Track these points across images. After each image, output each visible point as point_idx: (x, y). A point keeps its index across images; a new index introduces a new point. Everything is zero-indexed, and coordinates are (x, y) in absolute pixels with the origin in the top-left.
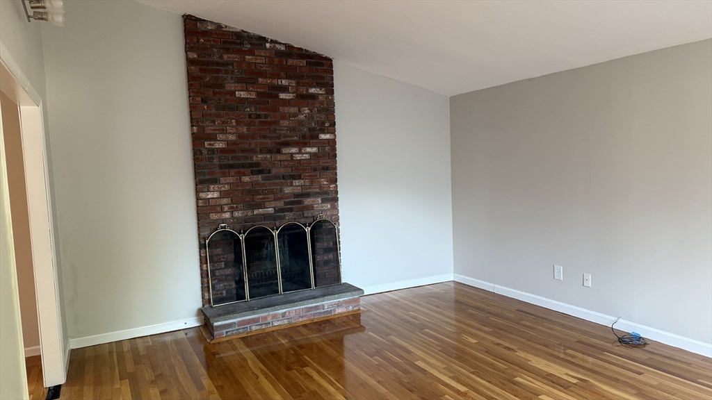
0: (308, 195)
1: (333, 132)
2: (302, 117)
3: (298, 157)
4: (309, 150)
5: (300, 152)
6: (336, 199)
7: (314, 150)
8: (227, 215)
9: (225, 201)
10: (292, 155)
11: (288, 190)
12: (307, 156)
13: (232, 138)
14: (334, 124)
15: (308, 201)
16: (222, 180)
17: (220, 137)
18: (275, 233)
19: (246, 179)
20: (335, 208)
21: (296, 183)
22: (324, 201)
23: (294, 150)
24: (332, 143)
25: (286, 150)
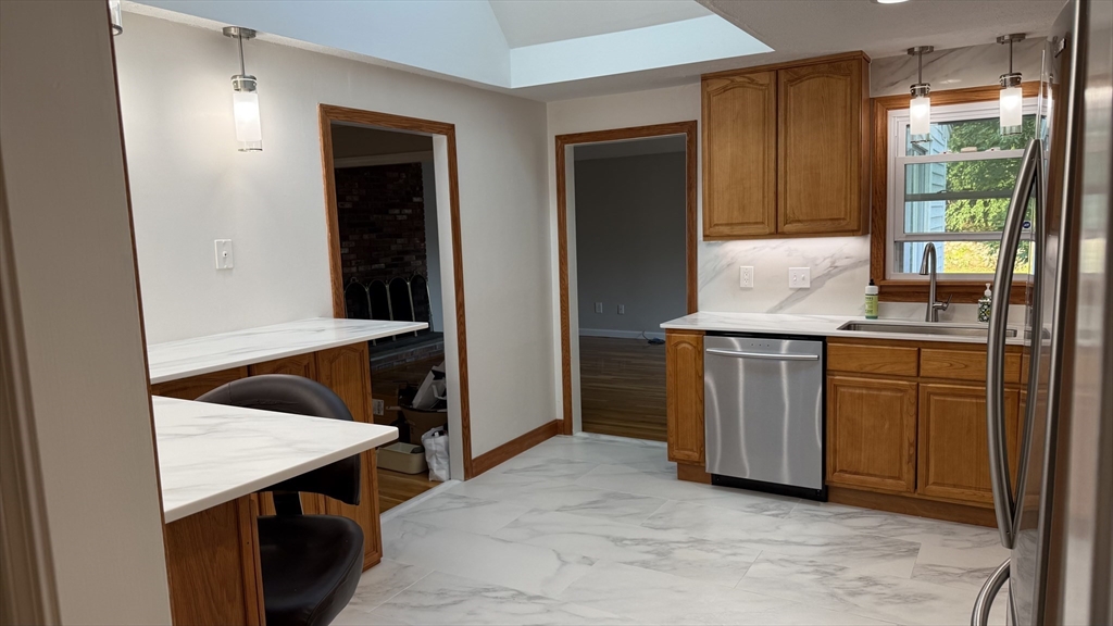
0: (407, 253)
1: (421, 196)
2: (401, 181)
3: (400, 218)
4: (406, 211)
5: (401, 214)
6: (425, 257)
7: (410, 211)
8: (354, 269)
9: (353, 256)
10: (395, 215)
11: (393, 247)
12: (405, 217)
13: (356, 199)
14: (421, 188)
15: (407, 258)
16: (350, 237)
17: (348, 198)
18: (387, 287)
19: (366, 237)
20: (424, 265)
21: (399, 241)
22: (417, 258)
23: (397, 211)
24: (421, 205)
25: (392, 211)
